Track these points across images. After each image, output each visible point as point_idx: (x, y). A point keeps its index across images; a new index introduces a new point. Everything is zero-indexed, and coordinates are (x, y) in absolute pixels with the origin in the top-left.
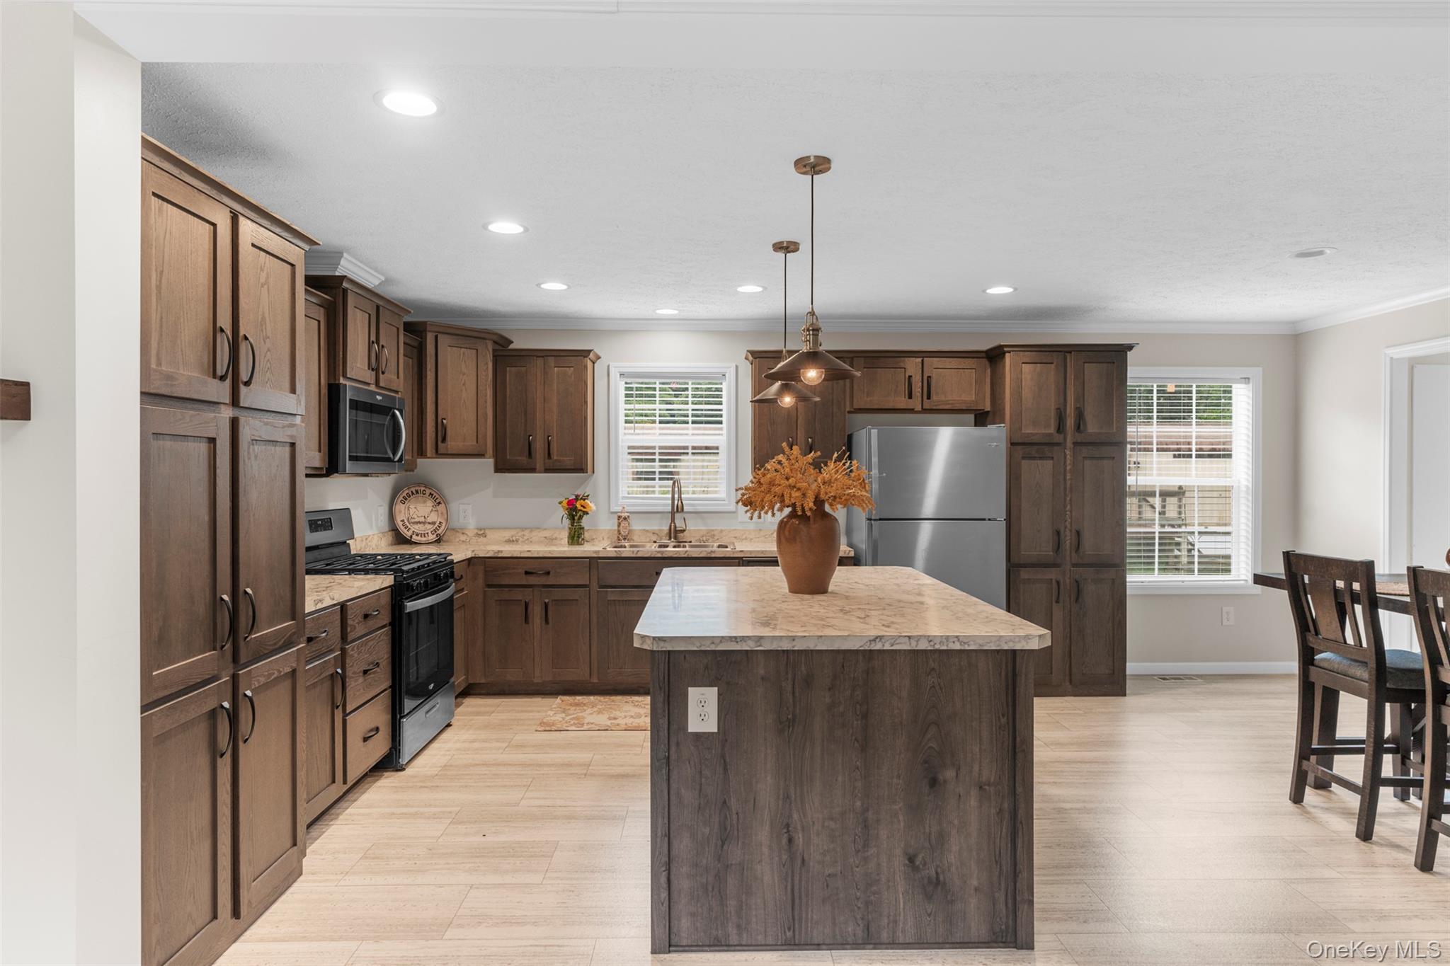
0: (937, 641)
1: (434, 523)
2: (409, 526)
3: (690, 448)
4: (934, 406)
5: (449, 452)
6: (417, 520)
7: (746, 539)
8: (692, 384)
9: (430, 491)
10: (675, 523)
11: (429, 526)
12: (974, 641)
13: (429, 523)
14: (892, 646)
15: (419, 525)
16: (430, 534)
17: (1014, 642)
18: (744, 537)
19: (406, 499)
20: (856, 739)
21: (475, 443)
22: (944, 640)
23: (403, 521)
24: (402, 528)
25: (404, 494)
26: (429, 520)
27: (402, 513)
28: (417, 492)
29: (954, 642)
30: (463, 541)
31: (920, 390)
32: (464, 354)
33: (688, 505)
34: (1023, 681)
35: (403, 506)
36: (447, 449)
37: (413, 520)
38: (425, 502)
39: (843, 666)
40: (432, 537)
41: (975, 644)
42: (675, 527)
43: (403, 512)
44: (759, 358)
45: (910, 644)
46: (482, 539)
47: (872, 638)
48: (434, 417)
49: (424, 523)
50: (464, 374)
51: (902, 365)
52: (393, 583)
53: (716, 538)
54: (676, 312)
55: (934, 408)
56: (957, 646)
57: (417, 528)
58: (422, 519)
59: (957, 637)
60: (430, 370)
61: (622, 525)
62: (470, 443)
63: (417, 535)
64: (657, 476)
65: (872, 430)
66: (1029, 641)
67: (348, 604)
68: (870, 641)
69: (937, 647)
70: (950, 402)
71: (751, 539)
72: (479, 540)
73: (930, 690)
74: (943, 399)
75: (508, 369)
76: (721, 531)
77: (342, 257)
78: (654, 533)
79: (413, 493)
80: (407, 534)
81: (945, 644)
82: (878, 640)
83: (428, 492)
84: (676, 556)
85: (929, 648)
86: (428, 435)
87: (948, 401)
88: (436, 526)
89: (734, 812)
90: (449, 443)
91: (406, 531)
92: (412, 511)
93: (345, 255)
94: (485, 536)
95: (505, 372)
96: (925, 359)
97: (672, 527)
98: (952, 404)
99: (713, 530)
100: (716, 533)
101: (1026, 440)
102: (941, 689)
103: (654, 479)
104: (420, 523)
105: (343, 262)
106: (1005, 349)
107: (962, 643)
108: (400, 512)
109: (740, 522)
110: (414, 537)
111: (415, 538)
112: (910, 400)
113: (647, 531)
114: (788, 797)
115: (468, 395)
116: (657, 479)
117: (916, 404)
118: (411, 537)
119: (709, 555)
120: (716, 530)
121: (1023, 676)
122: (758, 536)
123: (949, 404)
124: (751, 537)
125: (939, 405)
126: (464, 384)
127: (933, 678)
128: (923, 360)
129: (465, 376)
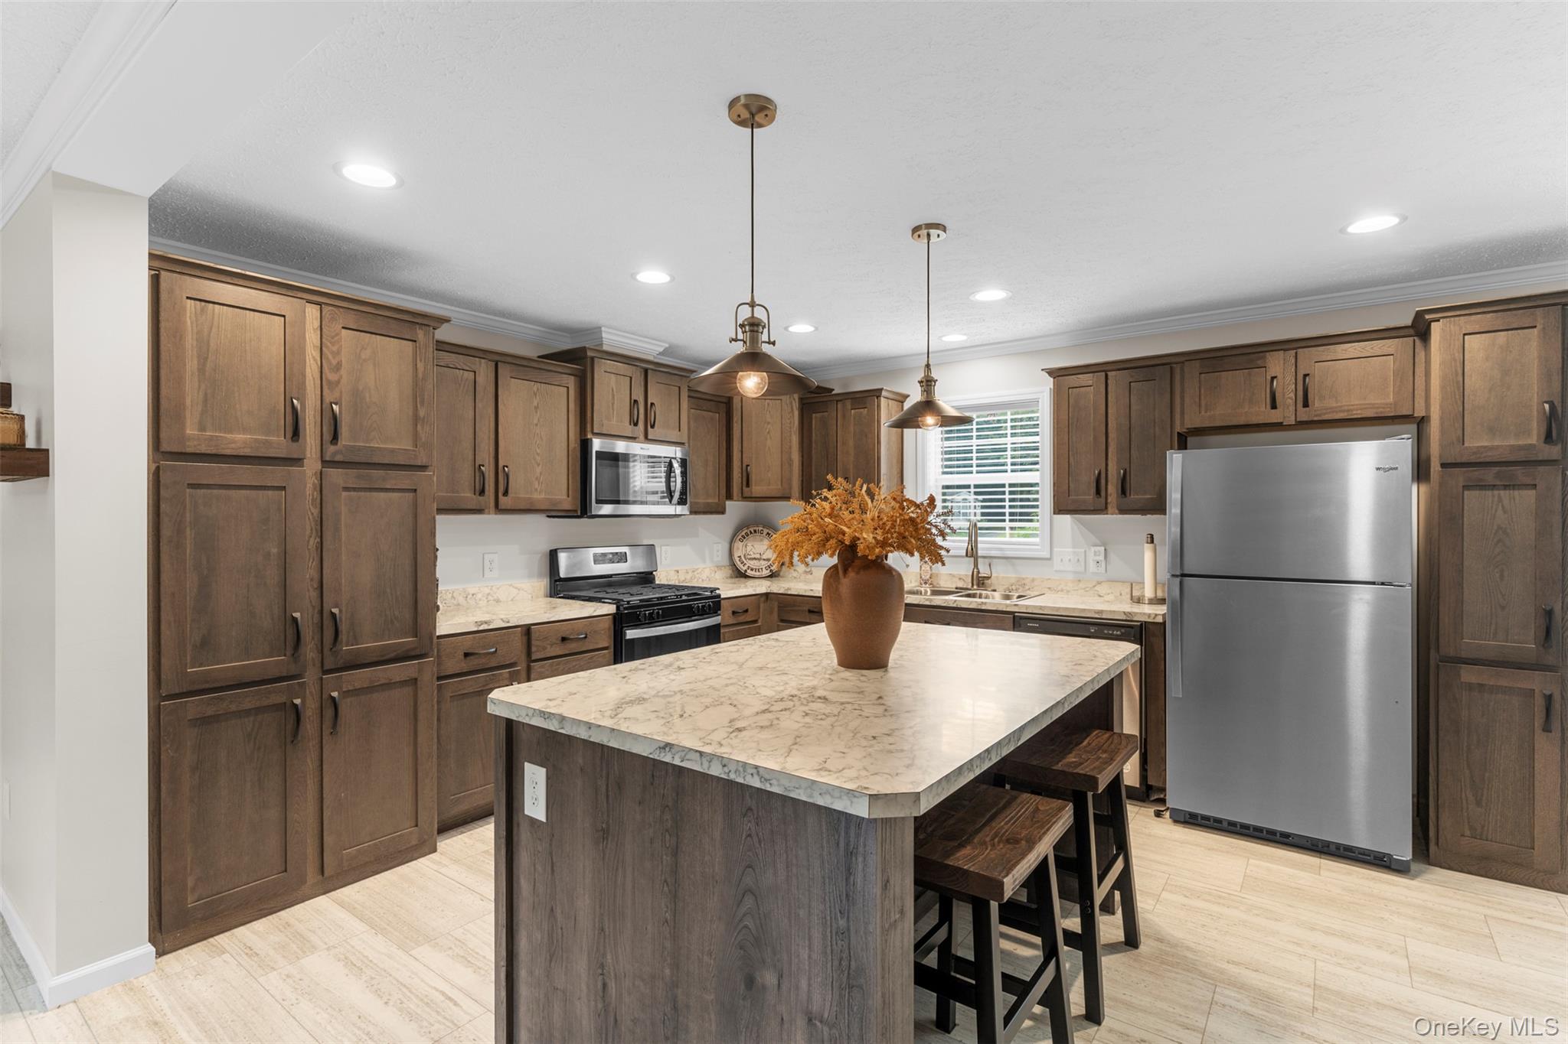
0: (732, 767)
1: (768, 560)
2: (745, 562)
3: (1007, 486)
4: (1316, 416)
5: (753, 496)
6: (753, 556)
7: (1062, 590)
8: (1012, 414)
9: (768, 531)
10: (978, 569)
11: (762, 562)
12: (778, 780)
13: (764, 560)
14: (682, 761)
15: (755, 561)
16: (764, 569)
17: (832, 797)
18: (1060, 588)
19: (744, 538)
20: (665, 881)
21: (780, 487)
22: (741, 769)
23: (740, 557)
24: (739, 563)
25: (743, 533)
26: (764, 557)
27: (740, 550)
28: (755, 531)
29: (752, 774)
30: (795, 578)
31: (1292, 395)
32: (768, 404)
33: (983, 549)
34: (860, 867)
35: (741, 544)
36: (751, 493)
37: (749, 557)
38: (762, 540)
39: (653, 776)
40: (766, 573)
41: (779, 785)
42: (978, 572)
43: (741, 548)
44: (1058, 376)
45: (702, 764)
46: (809, 576)
47: (662, 745)
48: (740, 463)
49: (759, 559)
50: (769, 423)
51: (1260, 363)
52: (615, 611)
53: (1027, 587)
54: (964, 338)
55: (1316, 419)
56: (756, 783)
57: (753, 564)
58: (758, 556)
59: (756, 767)
60: (736, 422)
61: (923, 568)
62: (774, 488)
63: (752, 570)
64: (1007, 518)
65: (1174, 455)
66: (855, 800)
67: (533, 627)
68: (660, 748)
69: (732, 776)
70: (1346, 408)
71: (1068, 591)
72: (807, 577)
73: (746, 838)
74: (1334, 405)
75: (814, 415)
76: (1033, 580)
77: (601, 331)
78: (960, 579)
79: (751, 533)
80: (743, 568)
81: (742, 775)
82: (667, 749)
83: (766, 531)
84: (944, 605)
85: (723, 776)
86: (735, 480)
87: (1341, 407)
88: (770, 562)
89: (560, 926)
90: (753, 487)
91: (741, 566)
92: (749, 548)
93: (603, 329)
94: (811, 574)
95: (811, 419)
96: (1300, 350)
97: (975, 573)
98: (1348, 411)
99: (1023, 579)
100: (1026, 582)
101: (1473, 459)
102: (760, 842)
103: (1004, 521)
104: (755, 559)
105: (604, 335)
106: (1427, 317)
107: (763, 779)
108: (738, 549)
109: (1056, 571)
110: (748, 571)
111: (749, 573)
112: (1273, 411)
113: (953, 576)
114: (602, 930)
115: (773, 443)
116: (1007, 520)
117: (1286, 413)
118: (746, 571)
119: (979, 607)
120: (1027, 578)
121: (860, 859)
122: (1076, 588)
123: (1344, 411)
124: (1068, 589)
125: (1325, 414)
126: (769, 432)
127: (750, 821)
128: (1296, 353)
129: (769, 426)
